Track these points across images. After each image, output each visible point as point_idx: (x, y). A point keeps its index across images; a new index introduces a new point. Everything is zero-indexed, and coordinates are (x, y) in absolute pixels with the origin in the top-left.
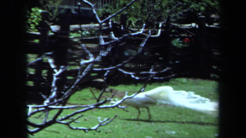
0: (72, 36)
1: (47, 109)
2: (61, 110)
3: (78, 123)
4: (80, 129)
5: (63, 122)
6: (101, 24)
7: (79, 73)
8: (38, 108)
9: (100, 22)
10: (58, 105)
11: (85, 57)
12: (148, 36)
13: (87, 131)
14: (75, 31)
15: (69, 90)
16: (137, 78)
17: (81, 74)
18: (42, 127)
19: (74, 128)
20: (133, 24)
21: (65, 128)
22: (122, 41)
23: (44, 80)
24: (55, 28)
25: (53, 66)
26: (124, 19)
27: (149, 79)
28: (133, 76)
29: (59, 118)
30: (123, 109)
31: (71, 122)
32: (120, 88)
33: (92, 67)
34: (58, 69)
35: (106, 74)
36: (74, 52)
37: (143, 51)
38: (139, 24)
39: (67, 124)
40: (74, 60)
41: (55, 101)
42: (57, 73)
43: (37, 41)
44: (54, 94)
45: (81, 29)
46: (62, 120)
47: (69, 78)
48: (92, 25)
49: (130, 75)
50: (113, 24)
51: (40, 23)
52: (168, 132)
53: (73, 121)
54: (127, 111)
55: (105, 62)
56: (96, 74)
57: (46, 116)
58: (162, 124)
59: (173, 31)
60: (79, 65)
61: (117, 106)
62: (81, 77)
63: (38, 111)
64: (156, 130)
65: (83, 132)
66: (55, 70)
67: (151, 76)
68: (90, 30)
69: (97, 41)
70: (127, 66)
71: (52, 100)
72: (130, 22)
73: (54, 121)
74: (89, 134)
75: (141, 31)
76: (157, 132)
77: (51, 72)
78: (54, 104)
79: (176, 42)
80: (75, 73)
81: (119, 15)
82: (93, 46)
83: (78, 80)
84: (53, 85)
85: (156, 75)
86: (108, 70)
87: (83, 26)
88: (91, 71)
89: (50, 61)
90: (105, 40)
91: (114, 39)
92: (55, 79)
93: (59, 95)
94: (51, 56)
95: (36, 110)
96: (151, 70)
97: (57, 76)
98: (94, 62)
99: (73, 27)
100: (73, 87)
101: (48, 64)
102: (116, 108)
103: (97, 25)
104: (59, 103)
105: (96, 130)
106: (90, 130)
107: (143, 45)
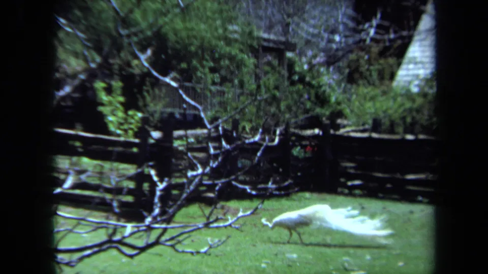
0: (176, 143)
1: (149, 228)
2: (165, 230)
4: (187, 252)
5: (169, 243)
6: (210, 130)
7: (186, 186)
8: (138, 227)
9: (209, 126)
10: (162, 223)
11: (193, 168)
12: (265, 144)
13: (195, 254)
14: (180, 138)
15: (175, 207)
16: (254, 192)
17: (189, 188)
18: (142, 249)
19: (181, 250)
20: (247, 129)
21: (170, 250)
22: (234, 149)
23: (144, 195)
24: (156, 134)
25: (155, 179)
26: (236, 124)
27: (268, 194)
28: (249, 190)
29: (163, 239)
30: (237, 229)
31: (176, 244)
32: (232, 204)
33: (201, 180)
34: (161, 181)
35: (217, 188)
36: (179, 162)
37: (259, 161)
38: (254, 131)
39: (173, 246)
40: (180, 171)
41: (159, 219)
42: (161, 186)
43: (135, 150)
44: (157, 211)
45: (187, 137)
46: (167, 241)
47: (175, 192)
48: (199, 131)
49: (245, 190)
50: (224, 130)
51: (139, 128)
52: (288, 255)
53: (179, 242)
54: (242, 231)
55: (215, 174)
56: (205, 188)
57: (148, 237)
58: (281, 245)
59: (293, 138)
60: (186, 177)
61: (230, 225)
62: (188, 191)
63: (139, 231)
64: (275, 253)
65: (189, 255)
66: (159, 184)
67: (270, 190)
68: (197, 137)
69: (205, 150)
70: (241, 178)
71: (155, 218)
72: (244, 128)
73: (157, 243)
74: (197, 258)
75: (257, 138)
76: (276, 255)
77: (153, 185)
78: (157, 223)
79: (296, 151)
80: (181, 187)
81: (231, 120)
82: (201, 155)
83: (185, 195)
84: (156, 200)
85: (276, 189)
86: (220, 182)
87: (190, 132)
88: (200, 184)
89: (153, 172)
90: (215, 148)
91: (225, 148)
92: (158, 193)
93: (163, 212)
94: (152, 167)
95: (136, 229)
96: (270, 183)
97: (161, 190)
98: (203, 174)
99: (177, 133)
100: (179, 203)
101: (150, 176)
102: (229, 228)
103: (205, 131)
104: (163, 221)
105: (205, 253)
106: (198, 253)
107: (259, 154)
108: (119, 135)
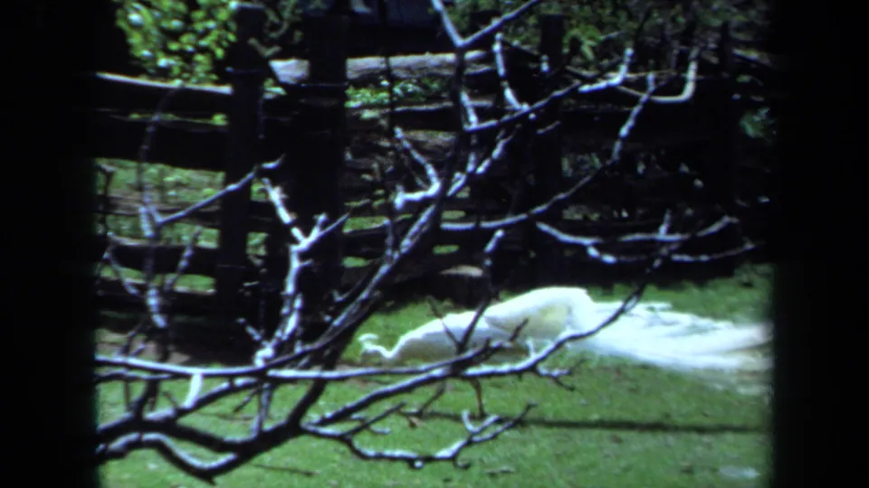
0: (358, 99)
1: (264, 383)
2: (318, 387)
3: (383, 434)
4: (393, 459)
5: (329, 430)
6: (461, 51)
7: (389, 240)
8: (231, 377)
9: (459, 41)
10: (307, 367)
12: (644, 97)
13: (418, 464)
14: (369, 80)
15: (352, 308)
16: (609, 259)
17: (396, 246)
18: (245, 452)
19: (370, 452)
20: (587, 50)
21: (335, 452)
22: (545, 116)
23: (251, 272)
24: (288, 69)
25: (285, 216)
26: (552, 31)
27: (657, 263)
28: (593, 252)
29: (313, 416)
30: (556, 379)
31: (356, 431)
33: (436, 219)
35: (490, 246)
36: (363, 162)
37: (628, 159)
38: (608, 54)
39: (344, 439)
40: (368, 190)
41: (298, 349)
42: (304, 241)
43: (219, 120)
44: (292, 323)
45: (388, 73)
46: (325, 422)
47: (351, 262)
48: (431, 59)
49: (583, 248)
50: (511, 54)
51: (231, 50)
52: (729, 472)
53: (365, 426)
54: (572, 389)
55: (485, 197)
56: (453, 248)
57: (264, 409)
58: (706, 439)
59: (745, 78)
60: (389, 210)
61: (532, 369)
62: (396, 255)
63: (233, 390)
64: (685, 464)
65: (402, 468)
66: (296, 232)
67: (664, 251)
68: (424, 76)
69: (450, 119)
70: (572, 214)
71: (281, 348)
72: (576, 44)
73: (293, 428)
74: (426, 479)
75: (616, 79)
76: (689, 471)
77: (280, 238)
78: (293, 362)
80: (371, 244)
81: (532, 21)
83: (384, 269)
84: (290, 288)
85: (684, 247)
86: (498, 227)
87: (397, 61)
88: (435, 234)
89: (276, 195)
90: (482, 114)
91: (514, 111)
92: (295, 264)
93: (310, 329)
94: (275, 178)
95: (225, 385)
96: (663, 229)
97: (303, 256)
98: (443, 201)
99: (359, 64)
100: (364, 295)
101: (270, 207)
102: (529, 377)
103: (450, 57)
104: (316, 359)
105: (453, 459)
106: (429, 459)
107: (624, 131)
108: (165, 73)
